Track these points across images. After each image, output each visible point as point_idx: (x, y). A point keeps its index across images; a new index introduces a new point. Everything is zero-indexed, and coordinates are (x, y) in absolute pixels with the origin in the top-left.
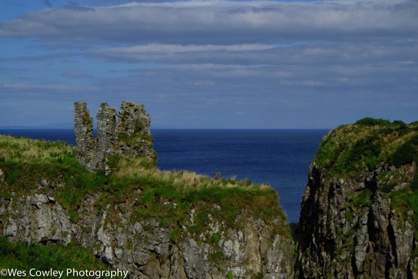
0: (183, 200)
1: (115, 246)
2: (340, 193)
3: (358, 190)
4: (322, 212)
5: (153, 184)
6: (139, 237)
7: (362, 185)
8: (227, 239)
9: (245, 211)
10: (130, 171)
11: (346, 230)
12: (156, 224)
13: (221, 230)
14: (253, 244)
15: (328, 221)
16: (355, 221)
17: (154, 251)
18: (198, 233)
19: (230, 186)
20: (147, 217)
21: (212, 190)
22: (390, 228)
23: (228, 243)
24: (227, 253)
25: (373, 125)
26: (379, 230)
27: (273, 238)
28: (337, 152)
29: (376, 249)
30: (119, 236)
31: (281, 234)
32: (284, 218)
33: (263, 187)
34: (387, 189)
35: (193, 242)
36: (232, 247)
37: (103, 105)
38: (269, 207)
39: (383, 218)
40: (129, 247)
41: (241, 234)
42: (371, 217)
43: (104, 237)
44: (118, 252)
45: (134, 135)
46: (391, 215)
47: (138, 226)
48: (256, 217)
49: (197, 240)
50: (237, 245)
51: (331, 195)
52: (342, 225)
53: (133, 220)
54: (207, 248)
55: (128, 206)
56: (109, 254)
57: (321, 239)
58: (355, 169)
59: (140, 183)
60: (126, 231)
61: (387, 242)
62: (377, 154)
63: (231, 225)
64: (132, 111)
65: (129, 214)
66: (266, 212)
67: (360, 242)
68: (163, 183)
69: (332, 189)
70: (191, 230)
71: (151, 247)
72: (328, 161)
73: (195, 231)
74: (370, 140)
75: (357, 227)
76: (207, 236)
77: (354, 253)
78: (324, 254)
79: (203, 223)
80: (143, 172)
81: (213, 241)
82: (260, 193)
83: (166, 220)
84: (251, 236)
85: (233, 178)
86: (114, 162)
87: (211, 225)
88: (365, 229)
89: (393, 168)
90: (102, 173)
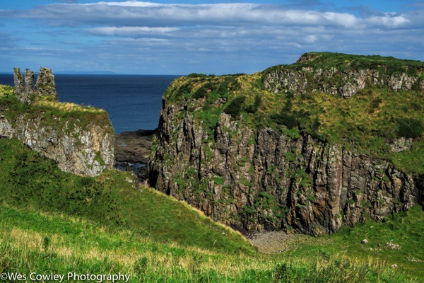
0: (63, 117)
1: (32, 139)
2: (172, 112)
3: (181, 111)
4: (164, 121)
5: (50, 109)
6: (43, 135)
7: (183, 108)
8: (82, 135)
9: (91, 122)
10: (40, 103)
11: (174, 130)
12: (50, 128)
13: (80, 131)
14: (96, 138)
15: (167, 126)
16: (178, 126)
17: (50, 142)
18: (69, 133)
19: (85, 110)
20: (47, 125)
21: (76, 112)
22: (192, 129)
23: (83, 137)
24: (83, 142)
25: (197, 77)
26: (188, 131)
27: (105, 134)
28: (173, 91)
29: (186, 140)
30: (35, 134)
31: (109, 133)
32: (110, 125)
33: (101, 110)
34: (192, 110)
35: (67, 137)
36: (85, 139)
37: (27, 70)
38: (103, 120)
39: (189, 124)
40: (39, 140)
41: (89, 133)
42: (185, 124)
43: (28, 135)
44: (34, 142)
45: (47, 84)
46: (193, 123)
47: (43, 129)
48: (97, 125)
49: (68, 136)
50: (87, 138)
51: (168, 113)
52: (173, 128)
53: (41, 126)
54: (73, 140)
55: (38, 119)
56: (29, 143)
57: (164, 135)
58: (179, 100)
59: (44, 109)
60: (38, 132)
61: (191, 136)
62: (189, 92)
63: (85, 129)
64: (45, 72)
65: (39, 124)
66: (101, 122)
67: (180, 136)
68: (55, 109)
69: (169, 110)
70: (66, 131)
71: (49, 140)
72: (168, 96)
73: (68, 132)
74: (187, 85)
75: (179, 129)
76: (73, 134)
77: (177, 142)
78: (165, 142)
79: (71, 128)
80: (46, 103)
81: (76, 136)
82: (99, 114)
83: (55, 126)
84: (94, 134)
85: (89, 106)
86: (33, 98)
87: (75, 129)
88: (182, 130)
89: (195, 100)
90: (27, 103)
